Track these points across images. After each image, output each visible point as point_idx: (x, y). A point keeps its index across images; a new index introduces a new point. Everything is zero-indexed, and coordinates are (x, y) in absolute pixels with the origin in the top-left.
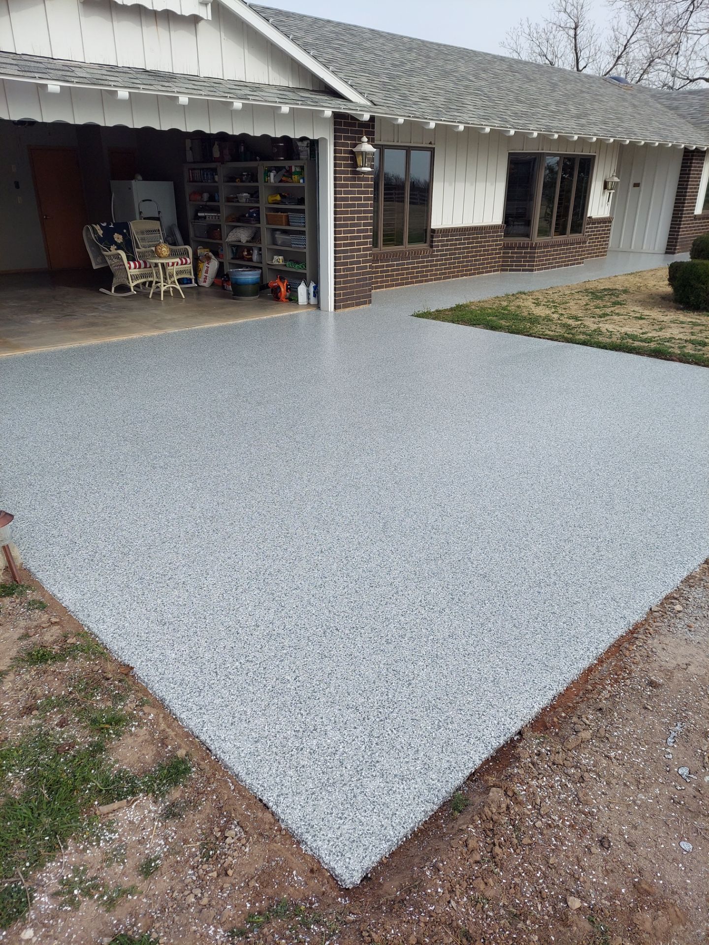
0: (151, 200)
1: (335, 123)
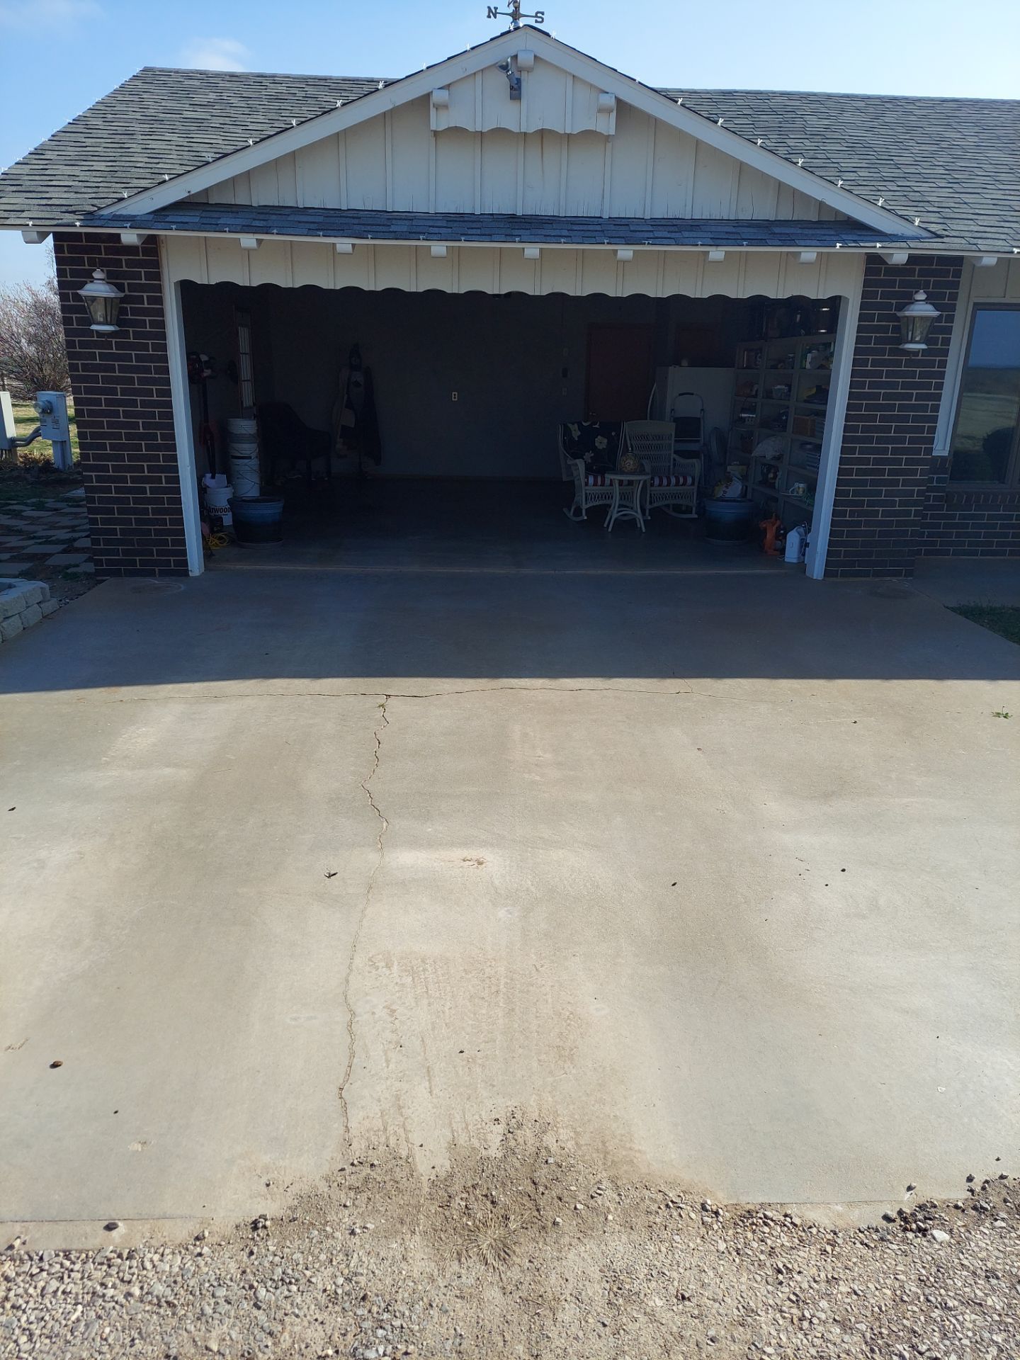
0: (692, 394)
1: (868, 272)
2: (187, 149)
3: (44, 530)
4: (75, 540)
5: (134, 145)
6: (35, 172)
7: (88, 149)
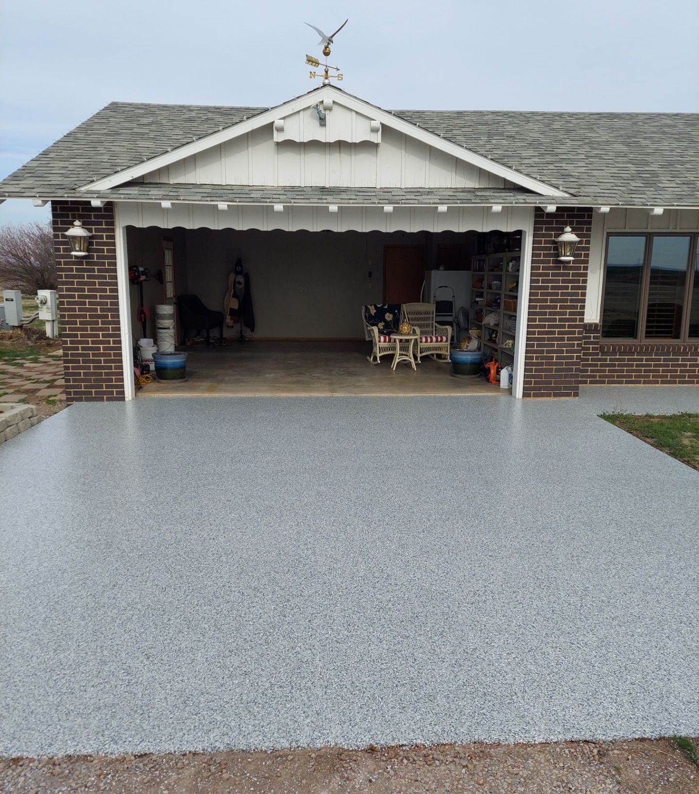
0: (447, 287)
1: (536, 216)
2: (134, 151)
3: (37, 375)
4: (55, 380)
5: (102, 149)
6: (42, 165)
7: (75, 151)
